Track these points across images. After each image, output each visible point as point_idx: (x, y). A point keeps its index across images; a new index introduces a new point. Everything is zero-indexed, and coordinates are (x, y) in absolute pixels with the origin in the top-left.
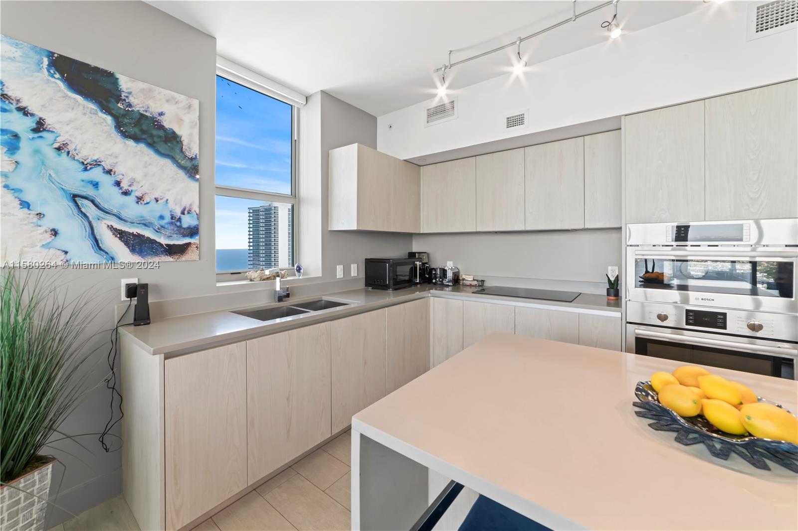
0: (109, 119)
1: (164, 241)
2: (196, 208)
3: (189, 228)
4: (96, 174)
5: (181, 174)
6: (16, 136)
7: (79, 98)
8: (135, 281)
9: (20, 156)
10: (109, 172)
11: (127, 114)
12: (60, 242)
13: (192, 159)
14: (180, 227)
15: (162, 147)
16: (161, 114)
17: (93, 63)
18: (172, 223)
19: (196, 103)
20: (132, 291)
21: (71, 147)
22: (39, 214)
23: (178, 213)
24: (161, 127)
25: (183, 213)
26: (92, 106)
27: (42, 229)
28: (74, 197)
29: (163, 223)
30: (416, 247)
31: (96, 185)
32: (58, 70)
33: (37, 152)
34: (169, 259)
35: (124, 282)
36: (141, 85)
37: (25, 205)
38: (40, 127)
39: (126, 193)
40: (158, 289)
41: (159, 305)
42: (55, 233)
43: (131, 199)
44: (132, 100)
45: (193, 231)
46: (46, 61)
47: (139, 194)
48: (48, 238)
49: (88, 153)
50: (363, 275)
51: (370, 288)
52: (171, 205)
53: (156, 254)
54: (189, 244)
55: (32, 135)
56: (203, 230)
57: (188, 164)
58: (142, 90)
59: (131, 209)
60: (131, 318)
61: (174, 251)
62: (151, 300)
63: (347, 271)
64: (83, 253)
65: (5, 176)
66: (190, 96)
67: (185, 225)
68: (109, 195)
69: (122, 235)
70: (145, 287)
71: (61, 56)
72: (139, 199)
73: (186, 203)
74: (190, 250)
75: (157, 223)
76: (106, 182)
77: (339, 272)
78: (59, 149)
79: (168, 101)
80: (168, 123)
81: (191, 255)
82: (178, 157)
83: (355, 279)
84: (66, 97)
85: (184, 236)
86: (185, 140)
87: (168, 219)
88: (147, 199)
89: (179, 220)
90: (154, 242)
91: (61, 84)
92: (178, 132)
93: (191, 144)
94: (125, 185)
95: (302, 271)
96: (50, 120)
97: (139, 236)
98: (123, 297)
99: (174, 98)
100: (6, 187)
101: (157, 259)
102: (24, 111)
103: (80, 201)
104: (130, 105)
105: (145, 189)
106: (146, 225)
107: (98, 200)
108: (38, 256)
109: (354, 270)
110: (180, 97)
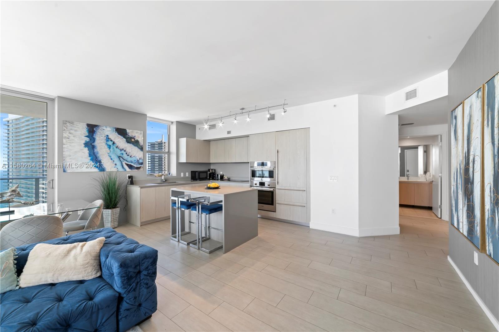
0: (125, 139)
1: (135, 166)
2: (142, 158)
3: (141, 163)
4: (123, 152)
5: (139, 150)
6: (110, 146)
7: (120, 136)
8: (130, 175)
9: (111, 149)
10: (125, 151)
11: (128, 138)
12: (117, 166)
13: (141, 146)
14: (139, 163)
15: (135, 144)
16: (135, 136)
17: (122, 128)
18: (137, 162)
20: (130, 177)
21: (118, 147)
22: (114, 161)
23: (138, 159)
24: (135, 139)
25: (139, 159)
26: (122, 137)
27: (114, 164)
28: (119, 157)
29: (135, 162)
30: (212, 167)
31: (123, 154)
32: (117, 131)
33: (113, 148)
34: (137, 170)
35: (128, 175)
36: (131, 130)
37: (111, 159)
38: (114, 143)
39: (128, 155)
40: (135, 177)
41: (135, 181)
42: (116, 164)
43: (129, 157)
44: (129, 134)
45: (142, 164)
46: (115, 130)
47: (130, 155)
48: (115, 166)
49: (121, 147)
50: (190, 176)
51: (192, 180)
52: (137, 158)
53: (134, 169)
54: (141, 167)
55: (112, 145)
56: (144, 163)
58: (131, 132)
59: (129, 159)
60: (130, 183)
61: (138, 168)
62: (134, 179)
63: (185, 174)
64: (120, 169)
65: (108, 153)
66: (141, 131)
67: (140, 162)
68: (125, 156)
69: (127, 165)
70: (132, 176)
71: (117, 128)
72: (131, 156)
73: (140, 157)
76: (124, 153)
77: (182, 175)
78: (117, 147)
79: (136, 133)
81: (141, 169)
82: (138, 146)
83: (187, 177)
84: (118, 136)
85: (140, 165)
86: (140, 142)
87: (136, 160)
88: (132, 156)
89: (139, 161)
90: (133, 166)
91: (117, 134)
92: (138, 140)
93: (141, 143)
94: (128, 154)
95: (170, 174)
96: (116, 141)
97: (131, 165)
98: (128, 179)
99: (137, 132)
100: (109, 156)
101: (134, 170)
102: (111, 141)
103: (120, 158)
104: (129, 136)
105: (132, 154)
106: (132, 162)
107: (123, 157)
108: (114, 170)
109: (187, 174)
110: (139, 131)
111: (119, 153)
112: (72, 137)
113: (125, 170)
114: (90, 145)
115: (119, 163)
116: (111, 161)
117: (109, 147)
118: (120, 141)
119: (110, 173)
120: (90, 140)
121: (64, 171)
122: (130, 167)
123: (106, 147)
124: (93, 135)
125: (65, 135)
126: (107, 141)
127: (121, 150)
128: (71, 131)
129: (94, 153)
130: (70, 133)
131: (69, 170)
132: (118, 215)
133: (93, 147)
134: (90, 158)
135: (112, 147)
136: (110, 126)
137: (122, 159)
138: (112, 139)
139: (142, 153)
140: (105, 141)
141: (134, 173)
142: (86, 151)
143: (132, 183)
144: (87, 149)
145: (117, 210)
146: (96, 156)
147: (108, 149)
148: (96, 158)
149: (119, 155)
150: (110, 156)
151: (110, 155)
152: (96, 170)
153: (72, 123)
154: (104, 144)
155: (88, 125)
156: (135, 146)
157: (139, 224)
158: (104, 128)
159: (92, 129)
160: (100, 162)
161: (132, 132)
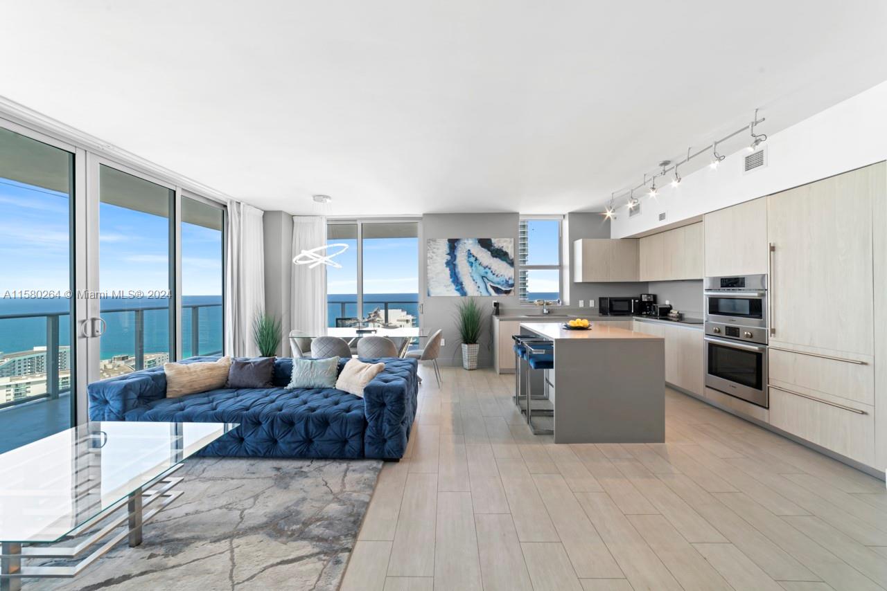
0: (490, 253)
1: (504, 289)
2: (513, 277)
4: (487, 270)
5: (508, 266)
7: (484, 249)
8: (496, 302)
9: (473, 268)
10: (490, 269)
11: (494, 250)
12: (481, 290)
13: (512, 260)
14: (508, 284)
15: (503, 258)
16: (503, 247)
17: (486, 238)
18: (506, 283)
19: (513, 240)
20: (496, 304)
21: (482, 263)
22: (476, 283)
23: (508, 279)
24: (503, 251)
26: (486, 250)
27: (477, 286)
28: (483, 277)
29: (504, 283)
31: (487, 273)
32: (480, 243)
33: (476, 266)
34: (505, 295)
35: (493, 302)
36: (497, 239)
37: (474, 280)
38: (476, 259)
39: (494, 274)
40: (502, 305)
41: (502, 310)
42: (479, 287)
43: (495, 276)
44: (495, 245)
45: (512, 285)
46: (477, 242)
47: (497, 274)
48: (477, 289)
49: (485, 264)
50: (598, 307)
51: (601, 314)
52: (506, 277)
53: (502, 293)
54: (511, 290)
55: (475, 262)
56: (516, 285)
57: (510, 262)
58: (497, 241)
59: (496, 279)
60: (495, 312)
61: (507, 292)
62: (500, 308)
63: (586, 303)
64: (485, 293)
65: (471, 273)
66: (511, 238)
67: (510, 283)
68: (490, 276)
69: (493, 287)
70: (498, 303)
71: (480, 239)
73: (510, 275)
74: (512, 292)
75: (502, 283)
76: (489, 271)
77: (581, 304)
78: (480, 264)
79: (505, 242)
80: (504, 249)
81: (512, 294)
82: (508, 260)
83: (592, 308)
84: (481, 250)
85: (510, 287)
86: (510, 253)
87: (505, 280)
88: (499, 276)
89: (508, 281)
90: (501, 289)
91: (480, 247)
92: (507, 251)
93: (511, 255)
94: (493, 272)
96: (478, 257)
97: (497, 288)
98: (493, 306)
99: (506, 240)
101: (502, 295)
102: (473, 256)
104: (495, 247)
105: (499, 272)
106: (499, 284)
107: (487, 277)
108: (476, 294)
109: (592, 304)
110: (508, 239)
111: (482, 271)
112: (435, 257)
113: (490, 295)
114: (451, 264)
115: (482, 285)
116: (473, 282)
117: (471, 264)
118: (484, 256)
119: (472, 297)
120: (452, 257)
121: (429, 295)
122: (497, 290)
123: (468, 264)
124: (454, 252)
125: (429, 255)
126: (469, 257)
127: (485, 268)
128: (435, 250)
129: (455, 273)
130: (433, 252)
131: (432, 295)
132: (477, 353)
133: (455, 266)
134: (451, 280)
135: (474, 265)
136: (471, 238)
137: (486, 280)
138: (475, 254)
139: (512, 269)
140: (467, 258)
141: (502, 299)
142: (447, 271)
143: (497, 313)
144: (448, 269)
145: (476, 347)
146: (457, 276)
147: (470, 268)
148: (458, 279)
149: (483, 274)
150: (472, 277)
151: (473, 275)
152: (457, 294)
153: (435, 241)
154: (466, 261)
155: (450, 241)
156: (503, 260)
157: (498, 371)
158: (466, 241)
159: (453, 244)
160: (461, 284)
161: (499, 242)
